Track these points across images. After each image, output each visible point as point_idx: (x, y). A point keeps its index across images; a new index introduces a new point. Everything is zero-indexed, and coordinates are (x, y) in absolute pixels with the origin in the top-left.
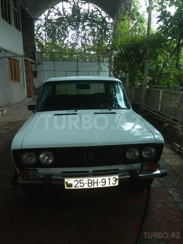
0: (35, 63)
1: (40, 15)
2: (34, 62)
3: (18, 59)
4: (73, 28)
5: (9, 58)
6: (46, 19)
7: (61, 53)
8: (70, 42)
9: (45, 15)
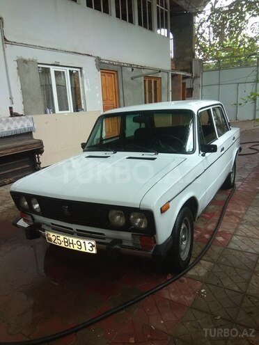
0: (191, 77)
1: (204, 6)
2: (190, 75)
3: (160, 75)
4: (255, 13)
5: (146, 77)
6: (212, 9)
7: (232, 56)
8: (248, 37)
9: (211, 3)
